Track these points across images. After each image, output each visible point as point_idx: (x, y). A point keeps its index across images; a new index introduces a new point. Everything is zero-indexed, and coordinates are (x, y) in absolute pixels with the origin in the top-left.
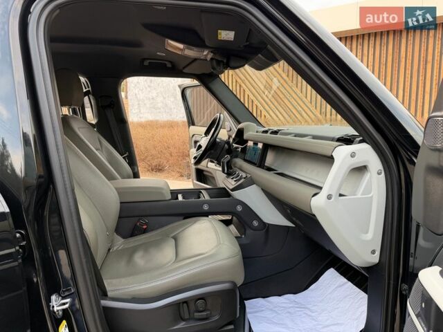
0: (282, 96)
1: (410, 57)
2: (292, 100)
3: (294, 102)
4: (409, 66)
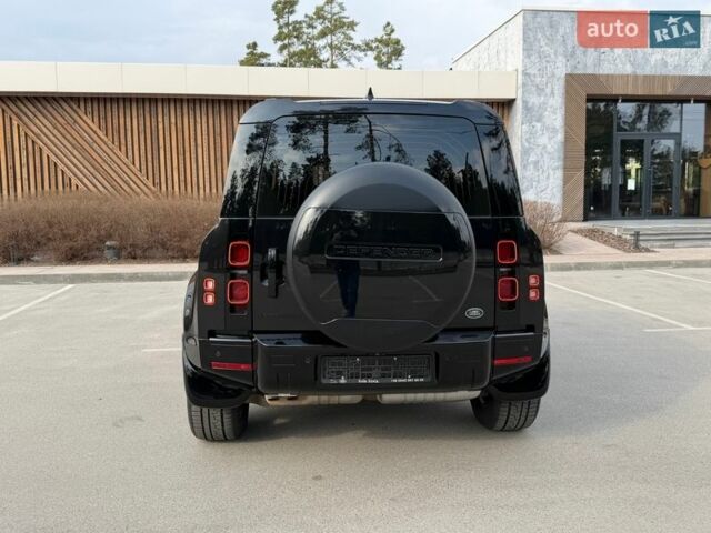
0: (100, 160)
2: (114, 166)
3: (117, 169)
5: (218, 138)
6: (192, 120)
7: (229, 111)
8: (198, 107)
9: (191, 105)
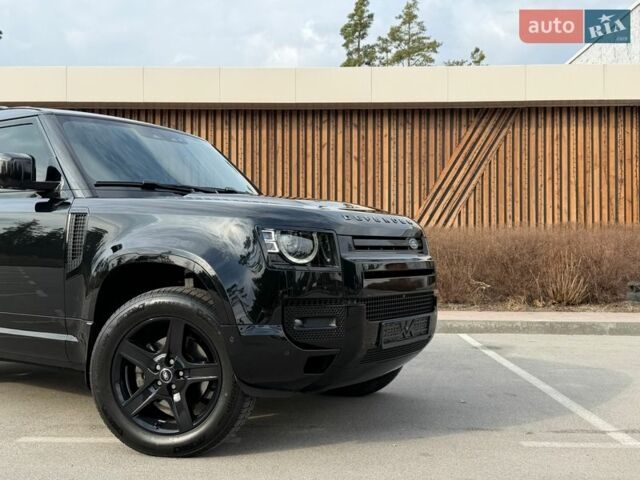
1: (287, 147)
4: (287, 159)
5: (256, 157)
6: (226, 136)
7: (271, 122)
8: (234, 121)
9: (226, 118)
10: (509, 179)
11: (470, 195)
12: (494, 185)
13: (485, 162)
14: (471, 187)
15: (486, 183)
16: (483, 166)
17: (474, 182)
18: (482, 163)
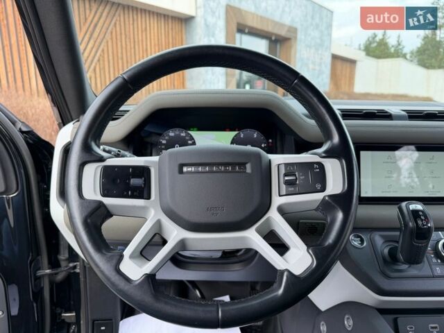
10: (120, 55)
11: (96, 64)
12: (111, 58)
13: (105, 41)
14: (96, 58)
15: (106, 56)
16: (103, 44)
17: (98, 55)
18: (102, 42)
